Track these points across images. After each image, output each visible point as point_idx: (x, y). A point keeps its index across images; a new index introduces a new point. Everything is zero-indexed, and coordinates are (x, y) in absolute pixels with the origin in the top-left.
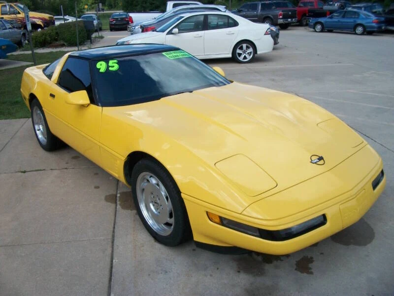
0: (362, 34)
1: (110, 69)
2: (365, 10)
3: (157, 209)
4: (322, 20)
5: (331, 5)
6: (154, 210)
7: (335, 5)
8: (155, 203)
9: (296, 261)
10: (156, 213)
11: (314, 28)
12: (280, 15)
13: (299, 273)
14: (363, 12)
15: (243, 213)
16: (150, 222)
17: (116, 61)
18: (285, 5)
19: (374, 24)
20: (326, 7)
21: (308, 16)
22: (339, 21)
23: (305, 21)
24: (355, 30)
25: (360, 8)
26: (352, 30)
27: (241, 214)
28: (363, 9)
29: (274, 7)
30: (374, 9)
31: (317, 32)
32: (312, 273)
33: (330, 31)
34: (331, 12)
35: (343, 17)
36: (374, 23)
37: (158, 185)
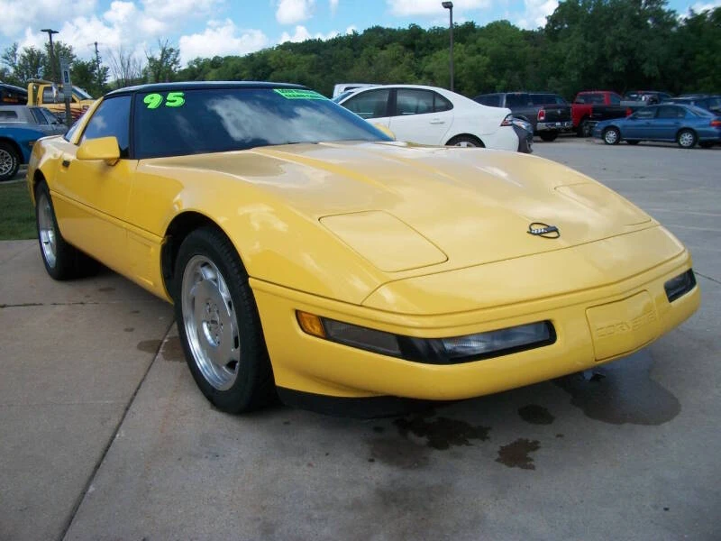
0: (692, 147)
1: (168, 104)
2: (696, 105)
3: (214, 335)
4: (618, 123)
5: (633, 99)
6: (209, 338)
7: (641, 99)
8: (212, 322)
9: (502, 447)
10: (212, 342)
11: (603, 138)
12: (541, 115)
13: (504, 467)
14: (693, 109)
15: (364, 304)
16: (201, 362)
17: (181, 94)
18: (551, 100)
19: (713, 129)
20: (625, 103)
21: (593, 119)
22: (648, 125)
23: (588, 127)
24: (677, 141)
25: (688, 102)
26: (673, 140)
27: (361, 306)
28: (692, 103)
29: (530, 104)
30: (713, 105)
31: (609, 144)
32: (533, 468)
33: (633, 143)
34: (634, 109)
35: (657, 117)
36: (713, 125)
37: (216, 280)
